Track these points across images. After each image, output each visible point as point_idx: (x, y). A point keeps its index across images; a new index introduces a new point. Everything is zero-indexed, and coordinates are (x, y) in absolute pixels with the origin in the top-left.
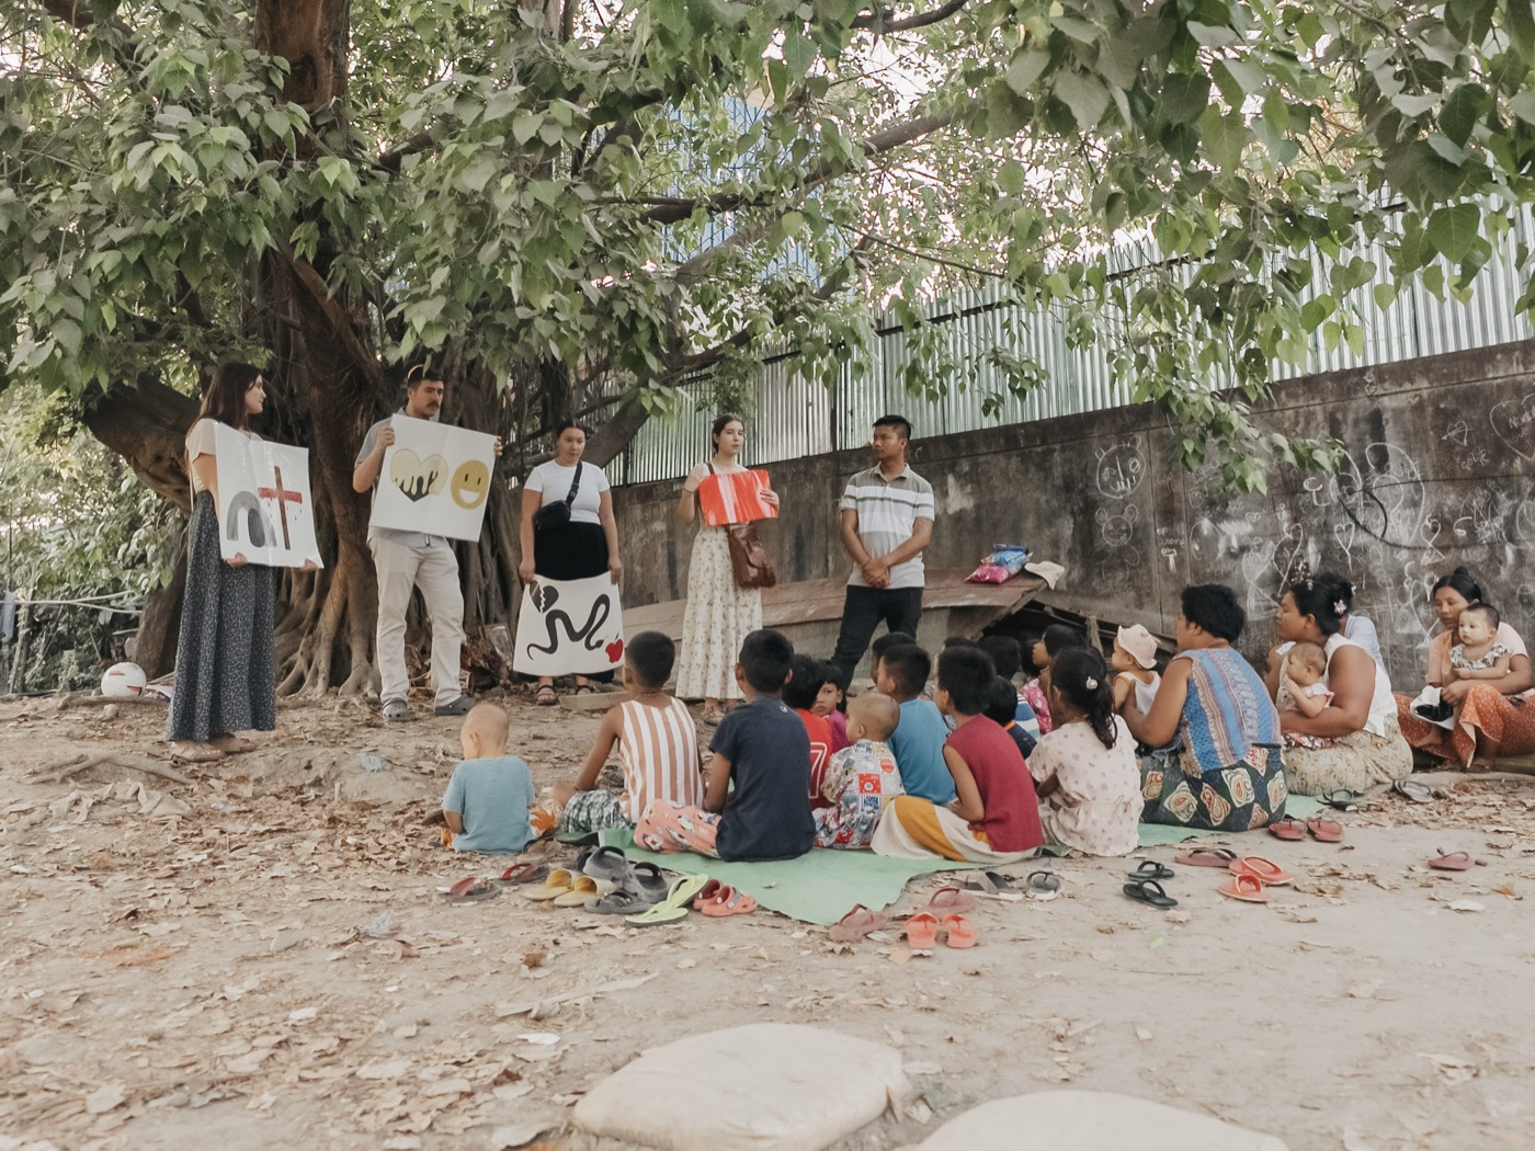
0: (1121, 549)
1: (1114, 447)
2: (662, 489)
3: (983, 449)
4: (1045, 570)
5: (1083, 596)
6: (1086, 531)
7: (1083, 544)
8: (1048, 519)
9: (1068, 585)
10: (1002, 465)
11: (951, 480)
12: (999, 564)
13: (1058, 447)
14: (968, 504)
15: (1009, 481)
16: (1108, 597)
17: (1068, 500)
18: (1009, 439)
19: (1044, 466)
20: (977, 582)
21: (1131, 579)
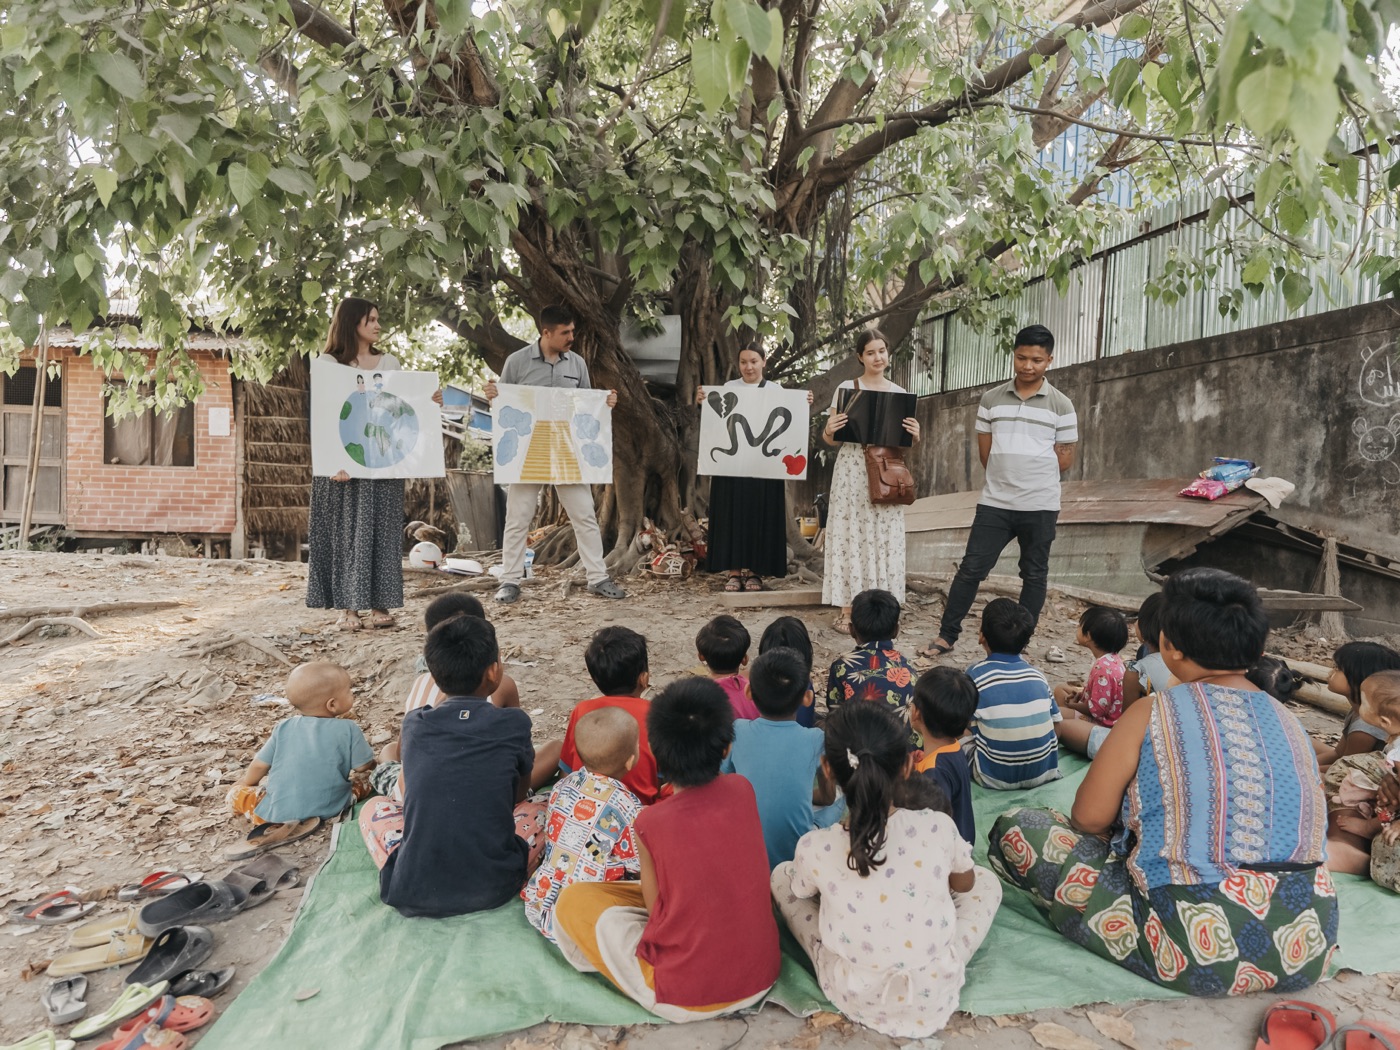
0: (1379, 465)
1: (1385, 346)
2: (962, 396)
3: (1235, 353)
4: (1269, 486)
5: (1327, 514)
6: (1340, 446)
7: (1334, 457)
8: (1297, 429)
9: (1312, 501)
10: (1250, 369)
11: (1199, 385)
12: (1216, 478)
13: (1316, 347)
14: (1214, 411)
15: (1258, 386)
16: (1356, 517)
17: (1322, 408)
18: (1261, 341)
19: (1298, 369)
20: (1188, 496)
21: (1387, 500)
